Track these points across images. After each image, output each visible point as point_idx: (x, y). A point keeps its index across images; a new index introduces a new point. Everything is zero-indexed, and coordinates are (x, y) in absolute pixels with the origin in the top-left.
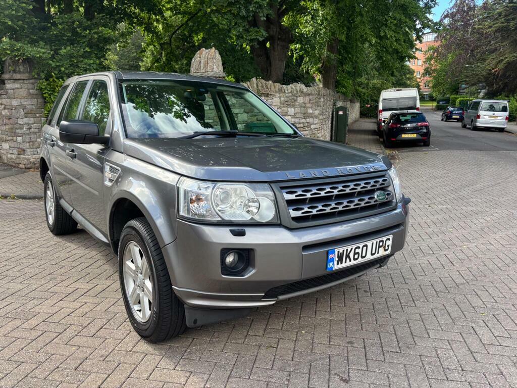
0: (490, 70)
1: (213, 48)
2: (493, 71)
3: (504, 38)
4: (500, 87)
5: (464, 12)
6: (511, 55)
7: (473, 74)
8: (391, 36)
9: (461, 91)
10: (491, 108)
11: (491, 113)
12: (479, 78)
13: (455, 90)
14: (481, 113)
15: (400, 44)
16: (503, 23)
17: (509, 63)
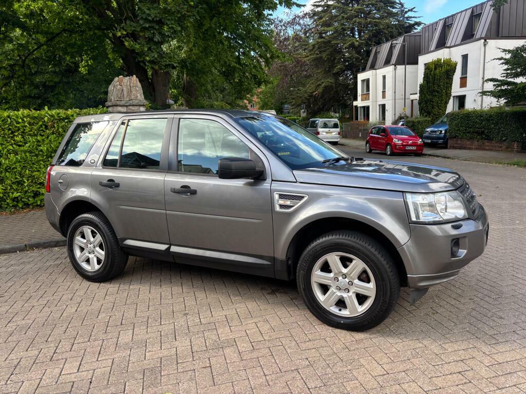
0: (311, 93)
1: (134, 76)
2: (314, 94)
3: (317, 66)
4: (320, 106)
5: (281, 42)
6: (326, 80)
7: (298, 97)
8: (250, 64)
9: (285, 111)
10: (325, 126)
11: (327, 130)
12: (302, 100)
13: (279, 110)
14: (320, 130)
15: (257, 71)
16: (317, 54)
17: (325, 87)
